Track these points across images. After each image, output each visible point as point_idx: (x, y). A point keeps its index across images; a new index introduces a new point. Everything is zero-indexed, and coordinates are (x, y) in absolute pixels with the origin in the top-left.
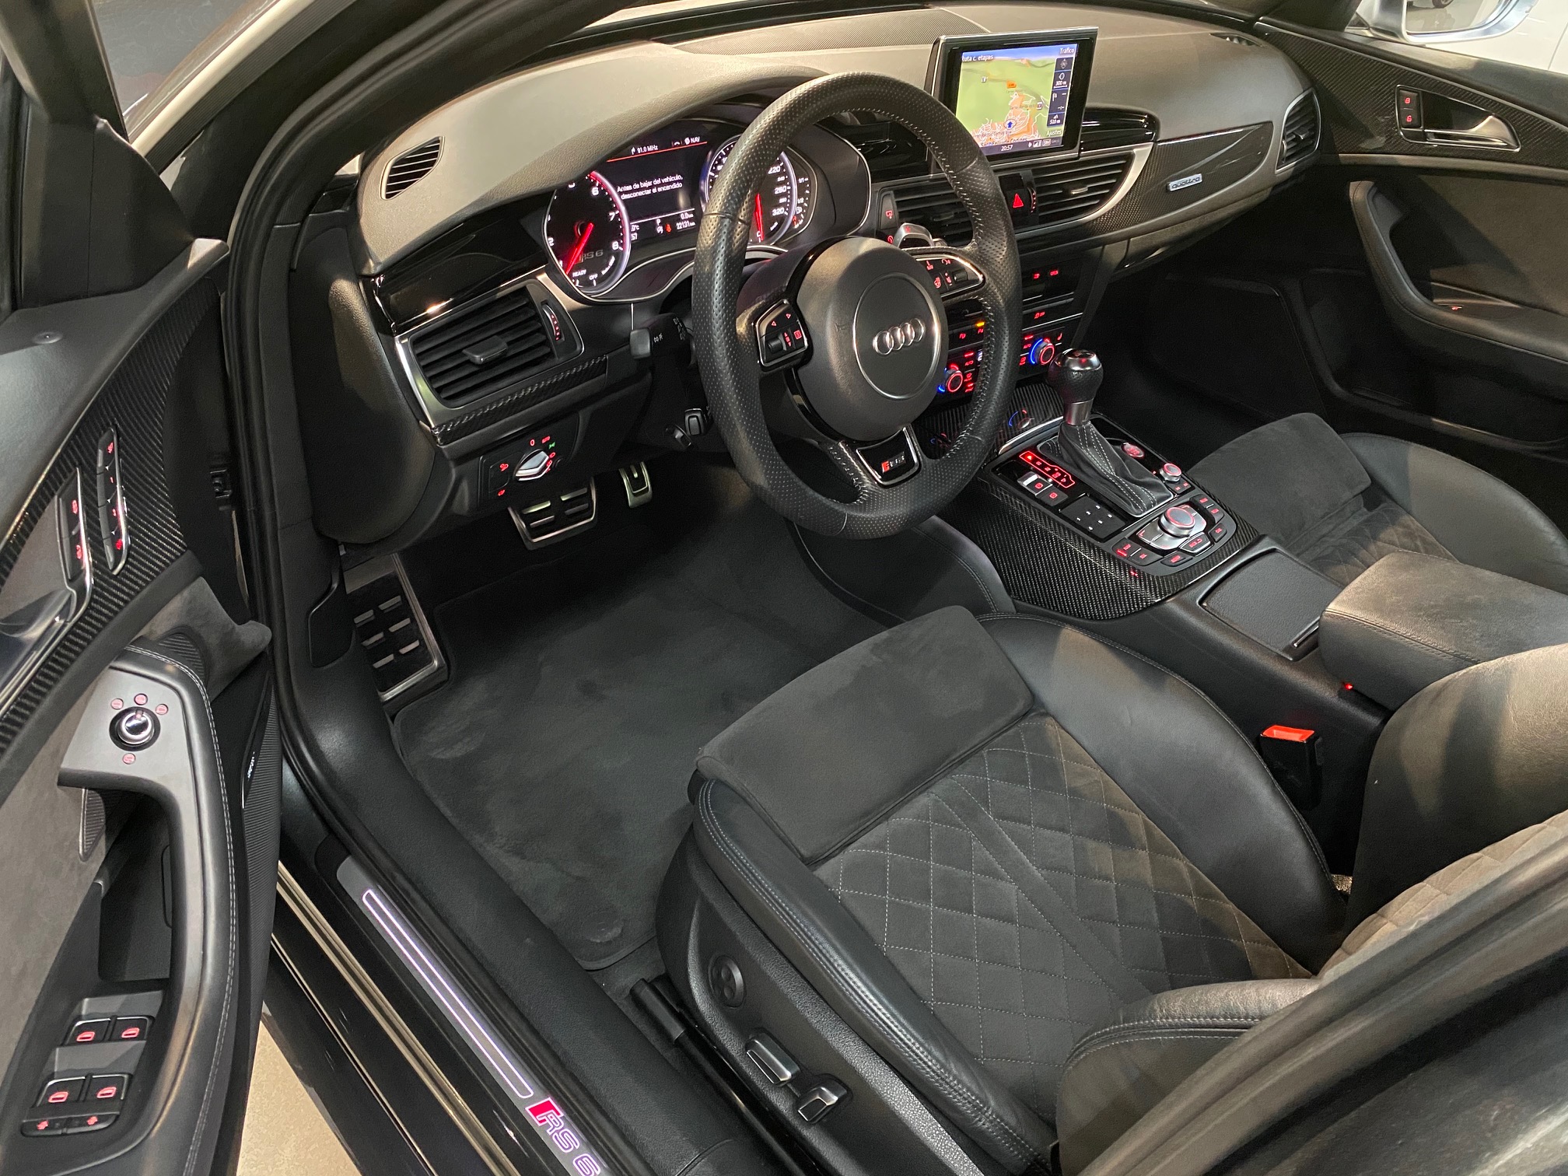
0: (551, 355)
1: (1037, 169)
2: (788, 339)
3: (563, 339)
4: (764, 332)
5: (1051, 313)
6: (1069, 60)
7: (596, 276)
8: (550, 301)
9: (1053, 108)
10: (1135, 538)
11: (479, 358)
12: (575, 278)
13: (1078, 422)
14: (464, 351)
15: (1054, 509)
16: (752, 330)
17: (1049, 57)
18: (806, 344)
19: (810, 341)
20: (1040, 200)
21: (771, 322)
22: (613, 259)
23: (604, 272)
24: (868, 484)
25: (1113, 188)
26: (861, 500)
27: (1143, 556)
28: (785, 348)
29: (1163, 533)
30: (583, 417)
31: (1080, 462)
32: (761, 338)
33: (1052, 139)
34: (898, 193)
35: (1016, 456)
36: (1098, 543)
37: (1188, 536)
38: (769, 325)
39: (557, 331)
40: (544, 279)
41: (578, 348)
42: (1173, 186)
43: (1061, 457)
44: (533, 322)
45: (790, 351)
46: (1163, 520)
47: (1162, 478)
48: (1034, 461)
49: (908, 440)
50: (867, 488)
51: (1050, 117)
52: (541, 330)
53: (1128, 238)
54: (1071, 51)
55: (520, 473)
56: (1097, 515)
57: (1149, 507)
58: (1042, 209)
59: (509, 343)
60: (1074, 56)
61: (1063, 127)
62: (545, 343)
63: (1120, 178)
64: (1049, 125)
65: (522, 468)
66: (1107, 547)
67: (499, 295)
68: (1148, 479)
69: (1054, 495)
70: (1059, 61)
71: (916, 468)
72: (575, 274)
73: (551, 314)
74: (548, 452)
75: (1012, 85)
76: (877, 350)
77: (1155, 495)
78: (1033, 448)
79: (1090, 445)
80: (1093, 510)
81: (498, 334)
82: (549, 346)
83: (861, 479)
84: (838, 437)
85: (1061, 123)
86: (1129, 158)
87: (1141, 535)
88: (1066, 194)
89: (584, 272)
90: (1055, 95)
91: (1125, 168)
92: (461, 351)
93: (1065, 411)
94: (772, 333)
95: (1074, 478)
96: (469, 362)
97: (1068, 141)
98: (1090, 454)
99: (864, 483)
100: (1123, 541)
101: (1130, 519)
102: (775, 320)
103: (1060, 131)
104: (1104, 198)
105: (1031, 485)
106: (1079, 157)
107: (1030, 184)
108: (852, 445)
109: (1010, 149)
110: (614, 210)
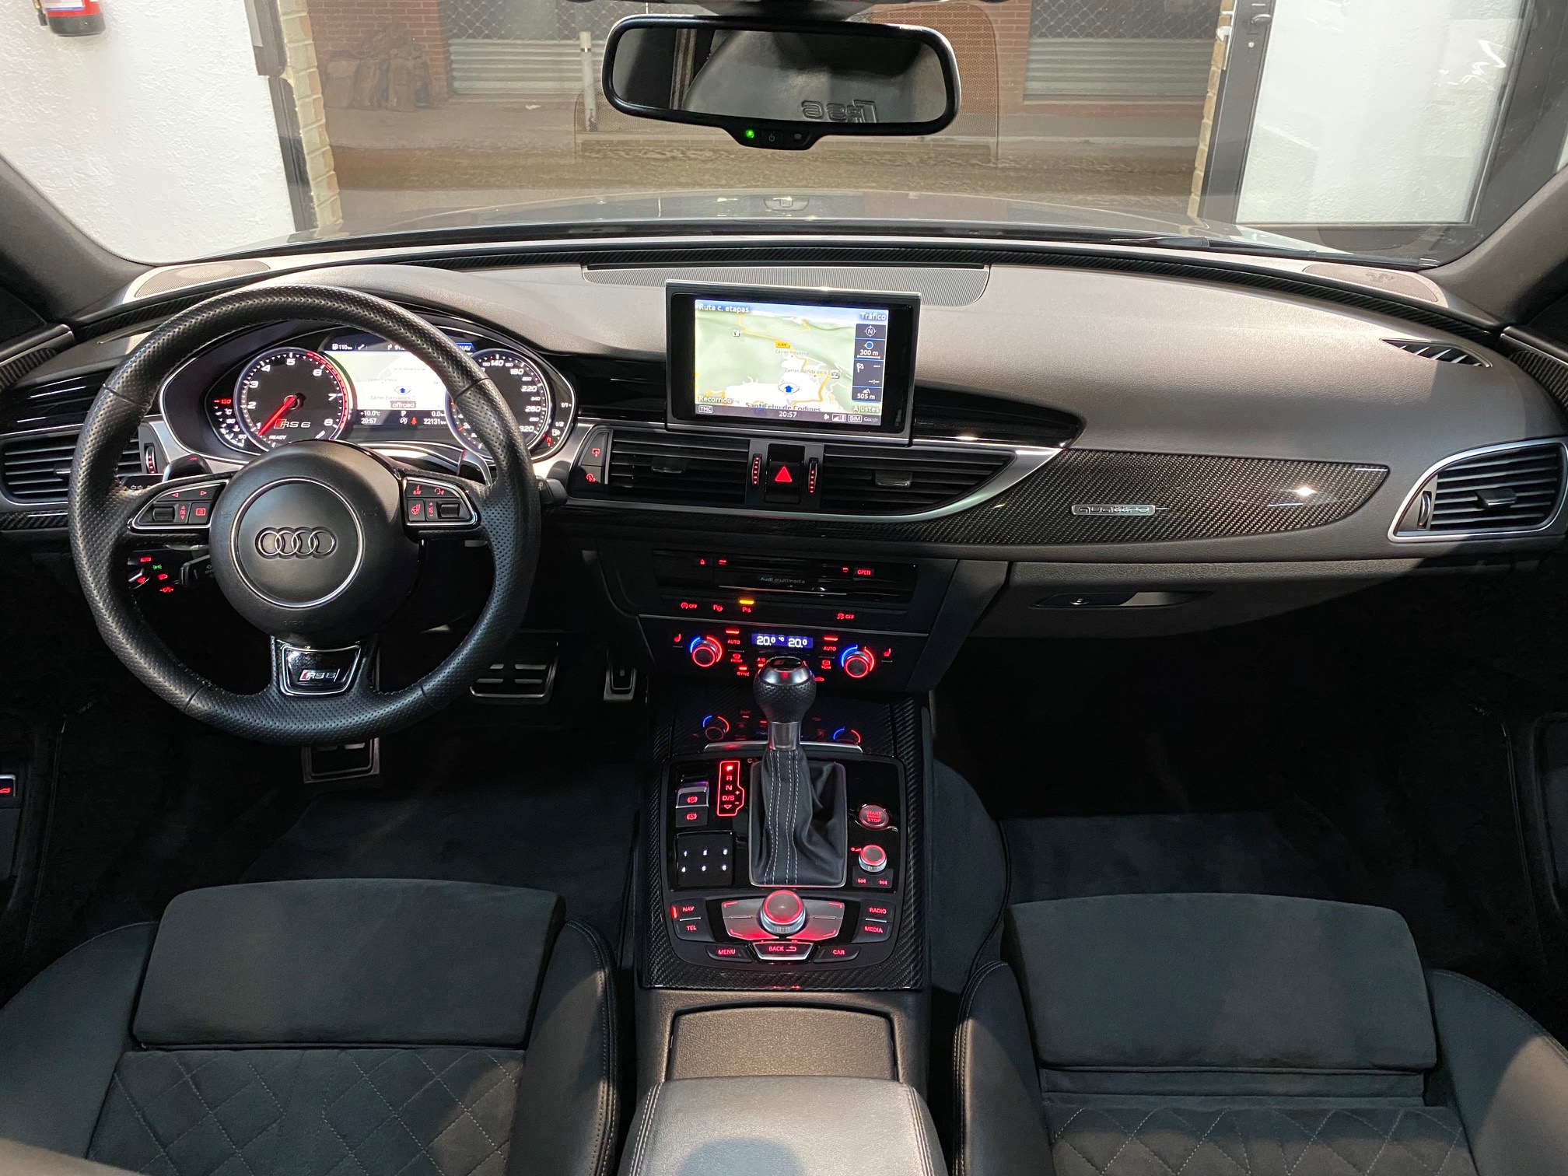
1: (834, 446)
2: (183, 512)
6: (878, 327)
9: (860, 379)
10: (715, 906)
13: (779, 747)
15: (673, 831)
17: (850, 318)
20: (823, 482)
25: (964, 491)
27: (692, 928)
28: (175, 520)
33: (864, 416)
35: (717, 760)
36: (668, 890)
48: (730, 773)
49: (357, 659)
51: (857, 389)
53: (1010, 559)
54: (881, 318)
56: (712, 859)
58: (825, 491)
60: (886, 323)
61: (880, 405)
63: (984, 482)
64: (854, 398)
66: (672, 897)
69: (693, 817)
70: (860, 329)
71: (341, 690)
75: (784, 345)
80: (715, 853)
85: (876, 399)
86: (1007, 461)
87: (728, 906)
90: (860, 366)
91: (997, 471)
97: (891, 422)
100: (695, 902)
101: (739, 884)
102: (182, 492)
103: (874, 408)
105: (685, 795)
106: (910, 444)
107: (814, 461)
109: (792, 416)
110: (335, 391)
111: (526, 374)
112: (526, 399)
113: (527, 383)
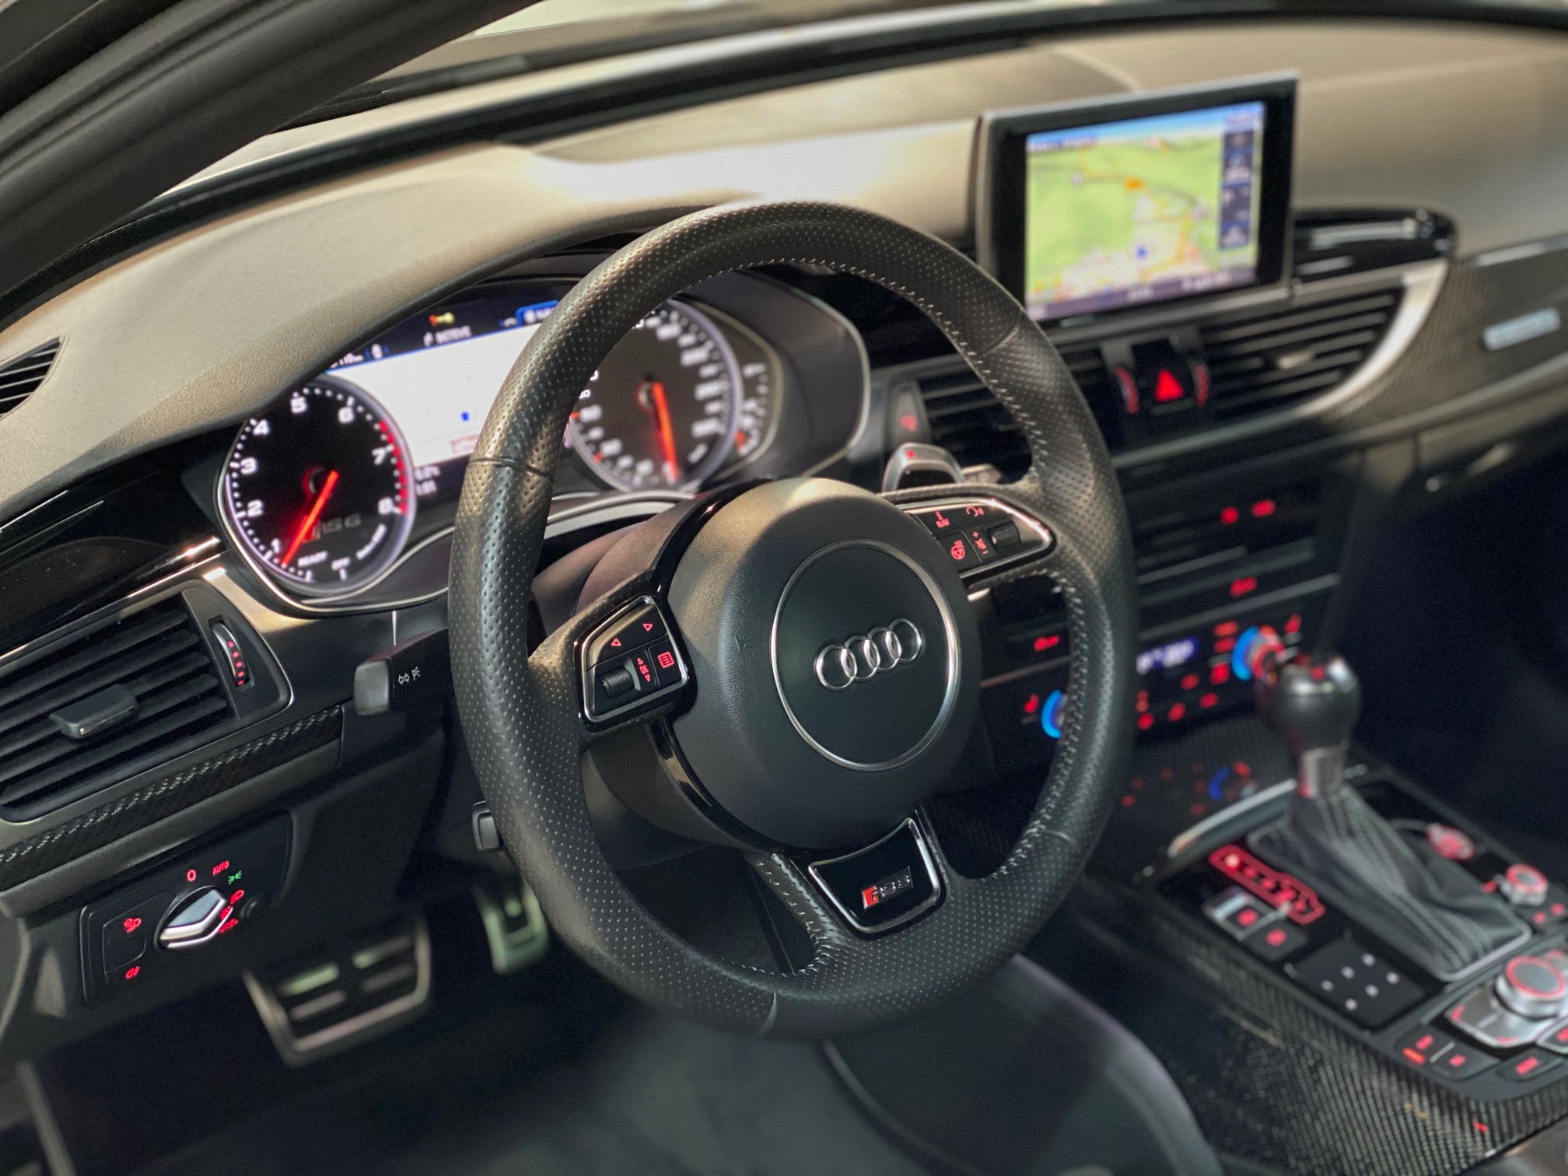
0: (226, 713)
1: (1209, 327)
2: (644, 670)
3: (252, 683)
4: (594, 659)
5: (1268, 582)
6: (1249, 134)
7: (345, 561)
8: (228, 617)
9: (1228, 217)
10: (1444, 1026)
11: (77, 729)
12: (305, 569)
13: (1323, 792)
14: (52, 716)
15: (1277, 967)
16: (572, 655)
17: (1211, 128)
18: (684, 676)
19: (691, 672)
20: (1215, 380)
21: (612, 640)
22: (381, 530)
23: (361, 554)
24: (832, 932)
25: (1367, 350)
26: (816, 965)
27: (1457, 1061)
28: (638, 687)
29: (1501, 1010)
30: (299, 820)
31: (1330, 868)
32: (588, 669)
33: (1232, 270)
34: (925, 385)
35: (1205, 859)
36: (1366, 1035)
37: (1554, 1016)
38: (608, 645)
39: (239, 670)
40: (220, 580)
41: (282, 698)
42: (1498, 336)
43: (1299, 862)
44: (194, 655)
45: (648, 689)
46: (1502, 986)
47: (1506, 899)
48: (1242, 867)
49: (920, 843)
50: (829, 941)
51: (1224, 231)
52: (209, 669)
53: (1413, 434)
54: (1251, 118)
55: (169, 933)
56: (1365, 975)
57: (1475, 958)
58: (1221, 396)
59: (140, 699)
60: (1258, 126)
61: (1254, 248)
62: (216, 692)
63: (1381, 330)
64: (1222, 246)
65: (174, 923)
66: (1384, 1042)
67: (127, 611)
68: (1472, 901)
69: (1277, 938)
70: (1228, 139)
71: (934, 899)
72: (303, 562)
73: (228, 640)
74: (226, 891)
75: (1136, 184)
76: (824, 683)
77: (1485, 934)
78: (1240, 843)
79: (1351, 833)
80: (1358, 966)
81: (122, 681)
82: (224, 697)
83: (818, 924)
84: (769, 845)
85: (1246, 242)
86: (1397, 294)
87: (1456, 1017)
88: (1270, 366)
89: (321, 556)
90: (1228, 196)
91: (1391, 312)
92: (44, 717)
93: (1294, 770)
94: (611, 661)
95: (1322, 901)
96: (59, 736)
97: (1267, 271)
98: (1348, 853)
99: (823, 931)
100: (1418, 1031)
101: (1433, 987)
102: (619, 636)
103: (1247, 255)
104: (1348, 370)
105: (1233, 917)
106: (1290, 299)
107: (1192, 353)
108: (799, 858)
109: (1146, 294)
110: (384, 444)
111: (685, 330)
112: (693, 375)
113: (690, 347)
